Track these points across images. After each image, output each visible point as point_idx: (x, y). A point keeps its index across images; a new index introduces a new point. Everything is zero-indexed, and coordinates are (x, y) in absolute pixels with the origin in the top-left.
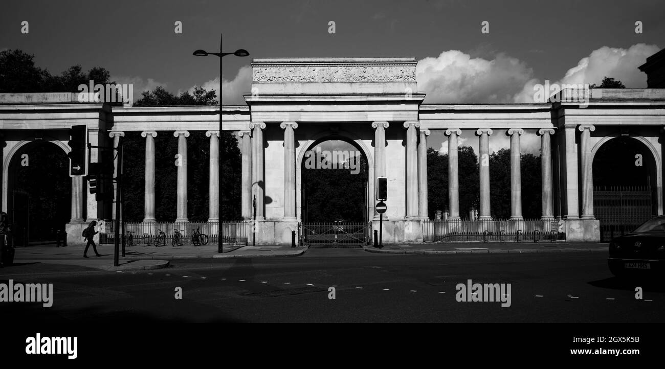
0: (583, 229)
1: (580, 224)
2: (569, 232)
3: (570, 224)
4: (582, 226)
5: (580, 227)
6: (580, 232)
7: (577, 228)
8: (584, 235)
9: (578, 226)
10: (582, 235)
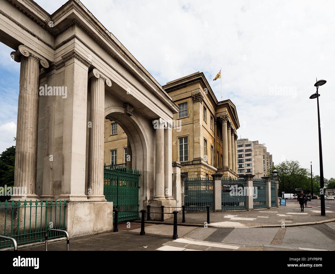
0: (93, 216)
1: (90, 208)
2: (73, 222)
3: (75, 210)
4: (92, 211)
5: (90, 214)
6: (90, 221)
7: (85, 215)
8: (95, 224)
9: (87, 211)
10: (92, 225)
